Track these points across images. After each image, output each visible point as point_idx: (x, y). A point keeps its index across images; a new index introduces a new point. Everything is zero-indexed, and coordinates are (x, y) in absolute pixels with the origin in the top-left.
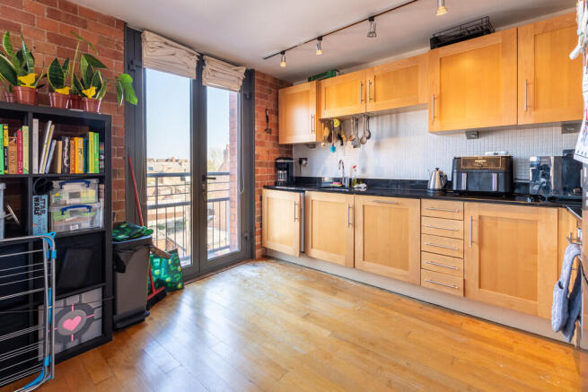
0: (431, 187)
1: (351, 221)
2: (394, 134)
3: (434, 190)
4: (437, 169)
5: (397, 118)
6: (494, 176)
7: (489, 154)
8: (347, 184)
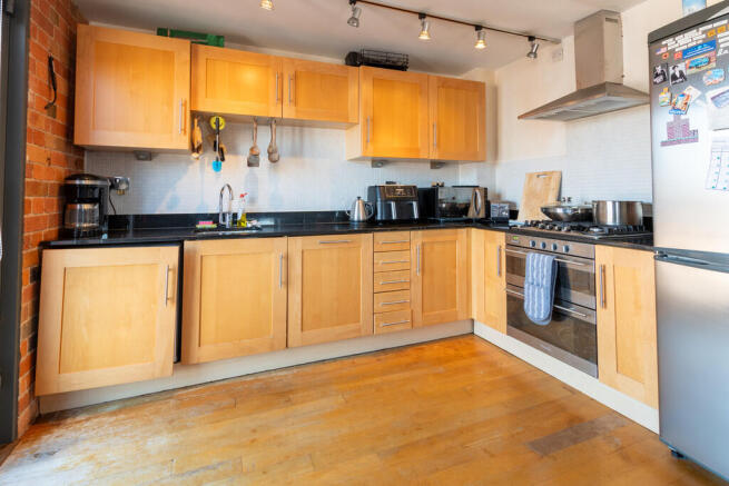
0: (356, 219)
1: (284, 280)
2: (297, 153)
3: (359, 221)
4: (359, 198)
5: (301, 132)
6: (415, 204)
7: (409, 183)
8: (228, 222)
